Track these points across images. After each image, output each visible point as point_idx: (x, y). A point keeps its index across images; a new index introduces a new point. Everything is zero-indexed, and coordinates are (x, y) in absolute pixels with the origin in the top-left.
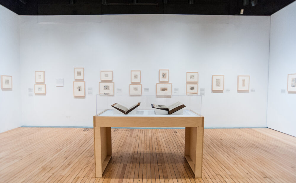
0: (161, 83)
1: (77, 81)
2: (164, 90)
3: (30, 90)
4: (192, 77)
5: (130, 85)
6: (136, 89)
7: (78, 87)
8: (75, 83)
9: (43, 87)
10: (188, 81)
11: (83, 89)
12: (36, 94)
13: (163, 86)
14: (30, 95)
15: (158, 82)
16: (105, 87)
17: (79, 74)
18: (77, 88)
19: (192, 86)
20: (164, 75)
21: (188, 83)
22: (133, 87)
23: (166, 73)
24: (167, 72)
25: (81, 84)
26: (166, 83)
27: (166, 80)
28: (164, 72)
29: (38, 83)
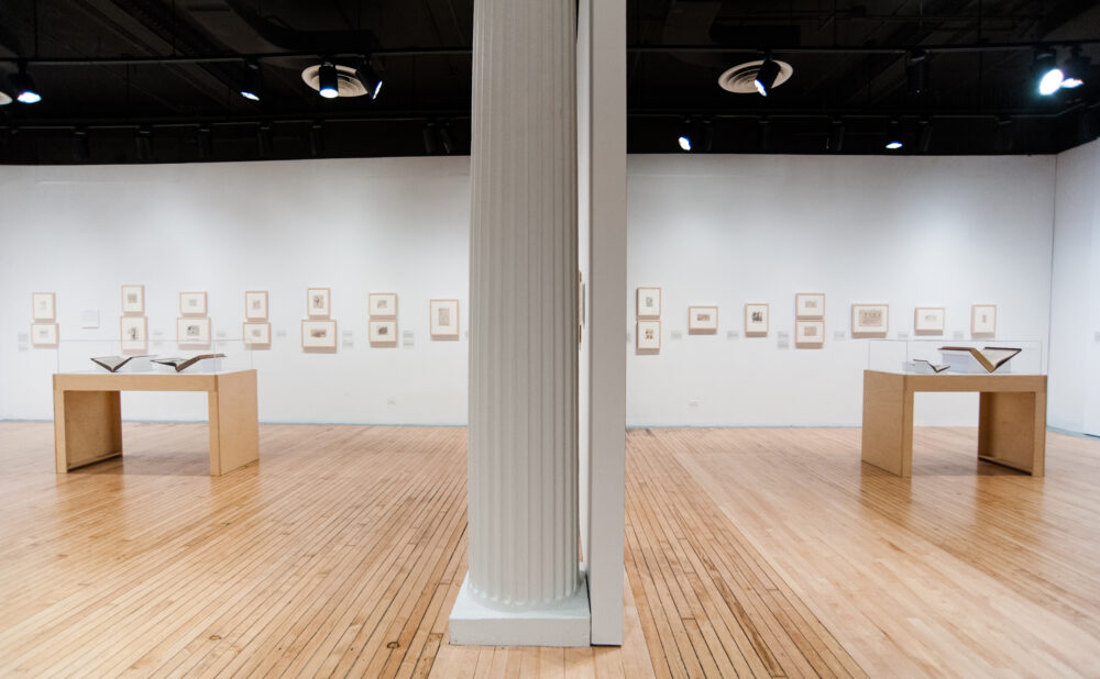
0: (314, 318)
1: (129, 314)
2: (318, 334)
3: (22, 337)
4: (382, 304)
5: (245, 323)
6: (256, 333)
7: (130, 328)
8: (124, 320)
9: (51, 328)
10: (373, 313)
11: (141, 334)
12: (37, 346)
13: (319, 326)
14: (23, 349)
15: (306, 317)
16: (189, 328)
17: (132, 298)
18: (129, 332)
19: (383, 324)
20: (318, 301)
21: (374, 318)
22: (250, 328)
23: (322, 297)
24: (325, 293)
25: (138, 323)
26: (326, 318)
27: (323, 312)
28: (317, 293)
29: (39, 321)
